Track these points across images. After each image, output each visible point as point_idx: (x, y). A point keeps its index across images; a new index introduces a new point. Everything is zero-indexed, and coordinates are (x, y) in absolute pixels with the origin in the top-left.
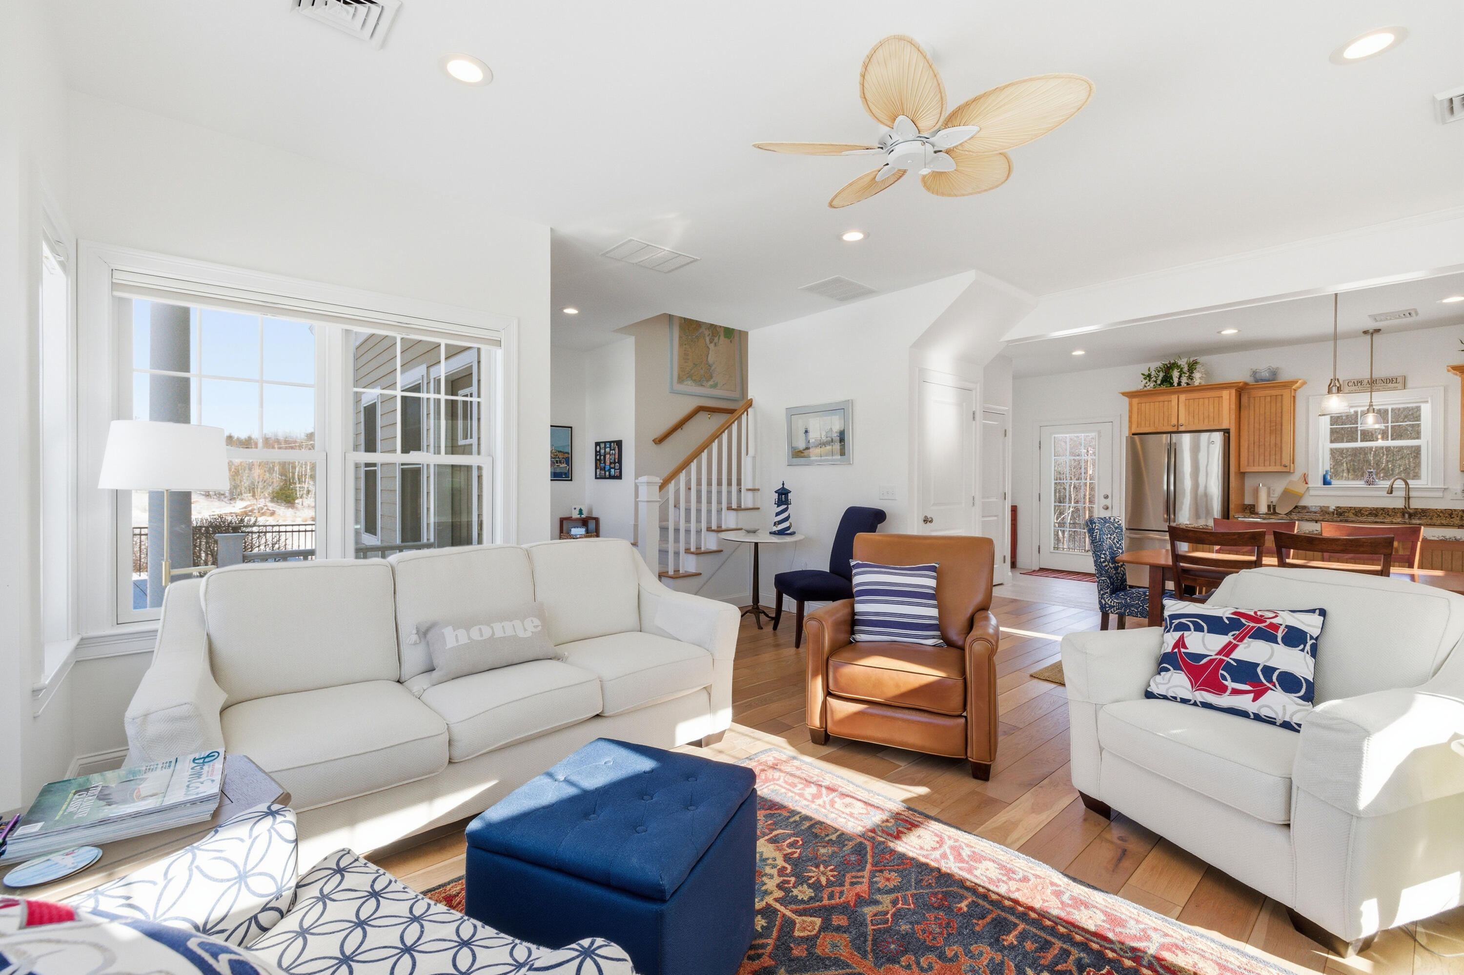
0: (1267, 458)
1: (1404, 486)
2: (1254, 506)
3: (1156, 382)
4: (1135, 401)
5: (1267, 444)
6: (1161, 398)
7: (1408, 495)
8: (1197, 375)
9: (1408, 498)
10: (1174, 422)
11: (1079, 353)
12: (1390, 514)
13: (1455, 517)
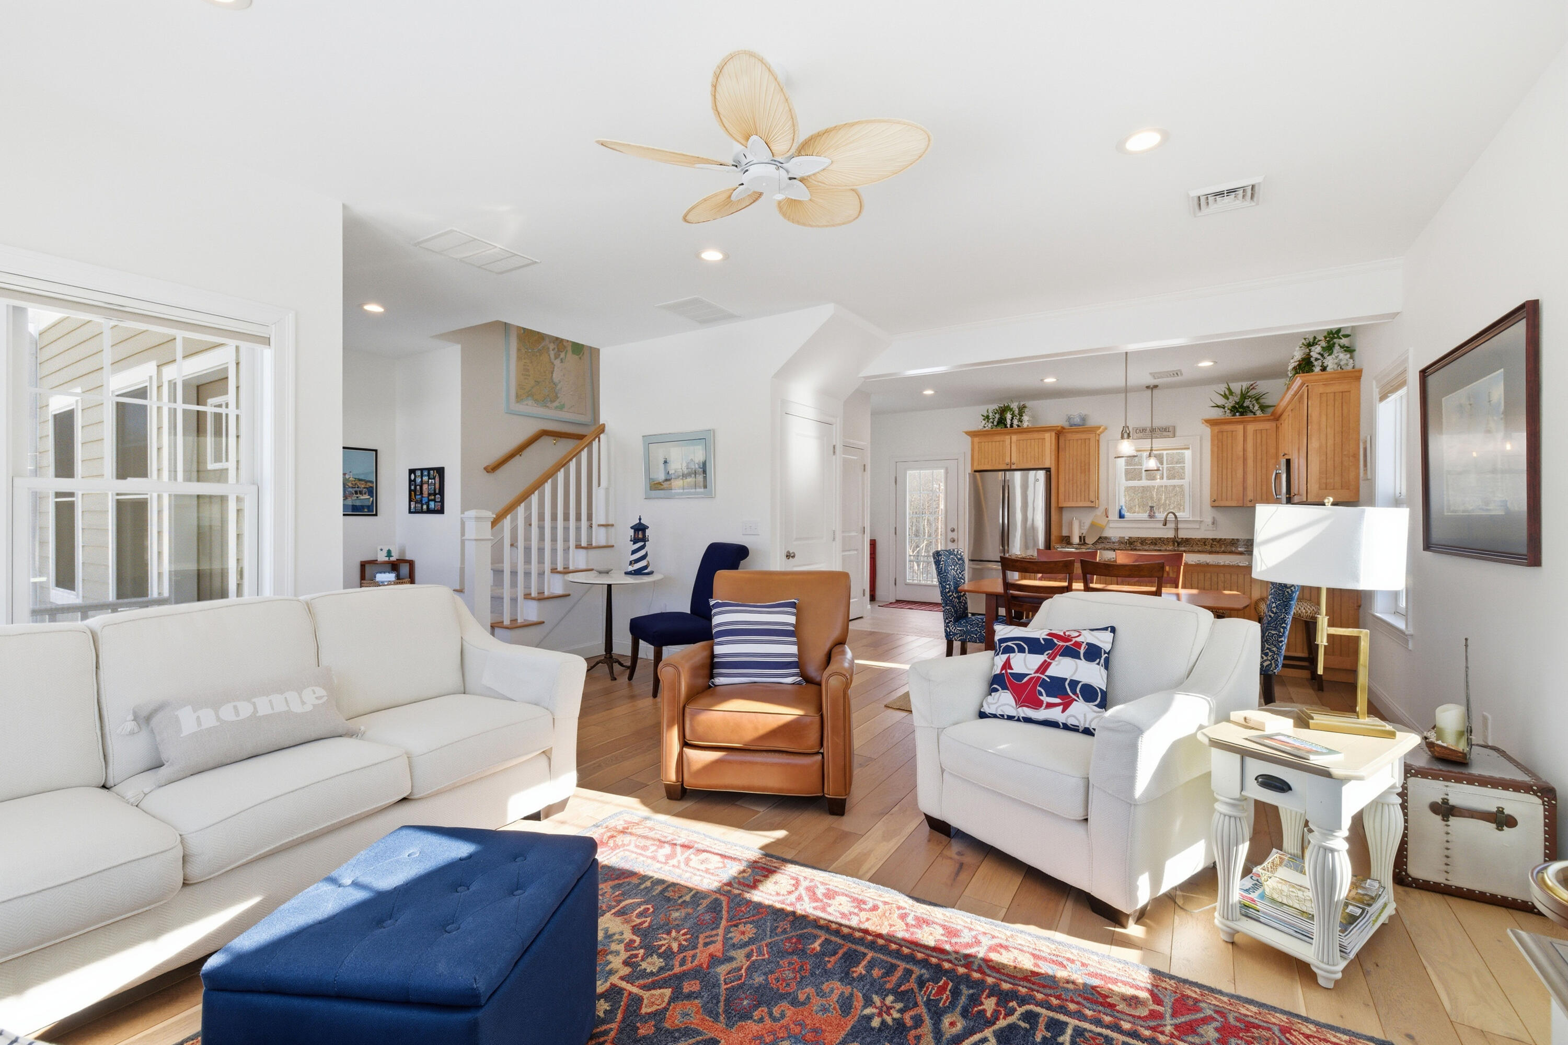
0: (1079, 495)
1: (1174, 519)
2: (1069, 537)
3: (993, 423)
4: (976, 440)
5: (1079, 483)
6: (998, 438)
7: (1177, 526)
8: (1025, 418)
9: (1177, 529)
10: (1008, 460)
11: (929, 392)
12: (1165, 542)
13: (1207, 544)
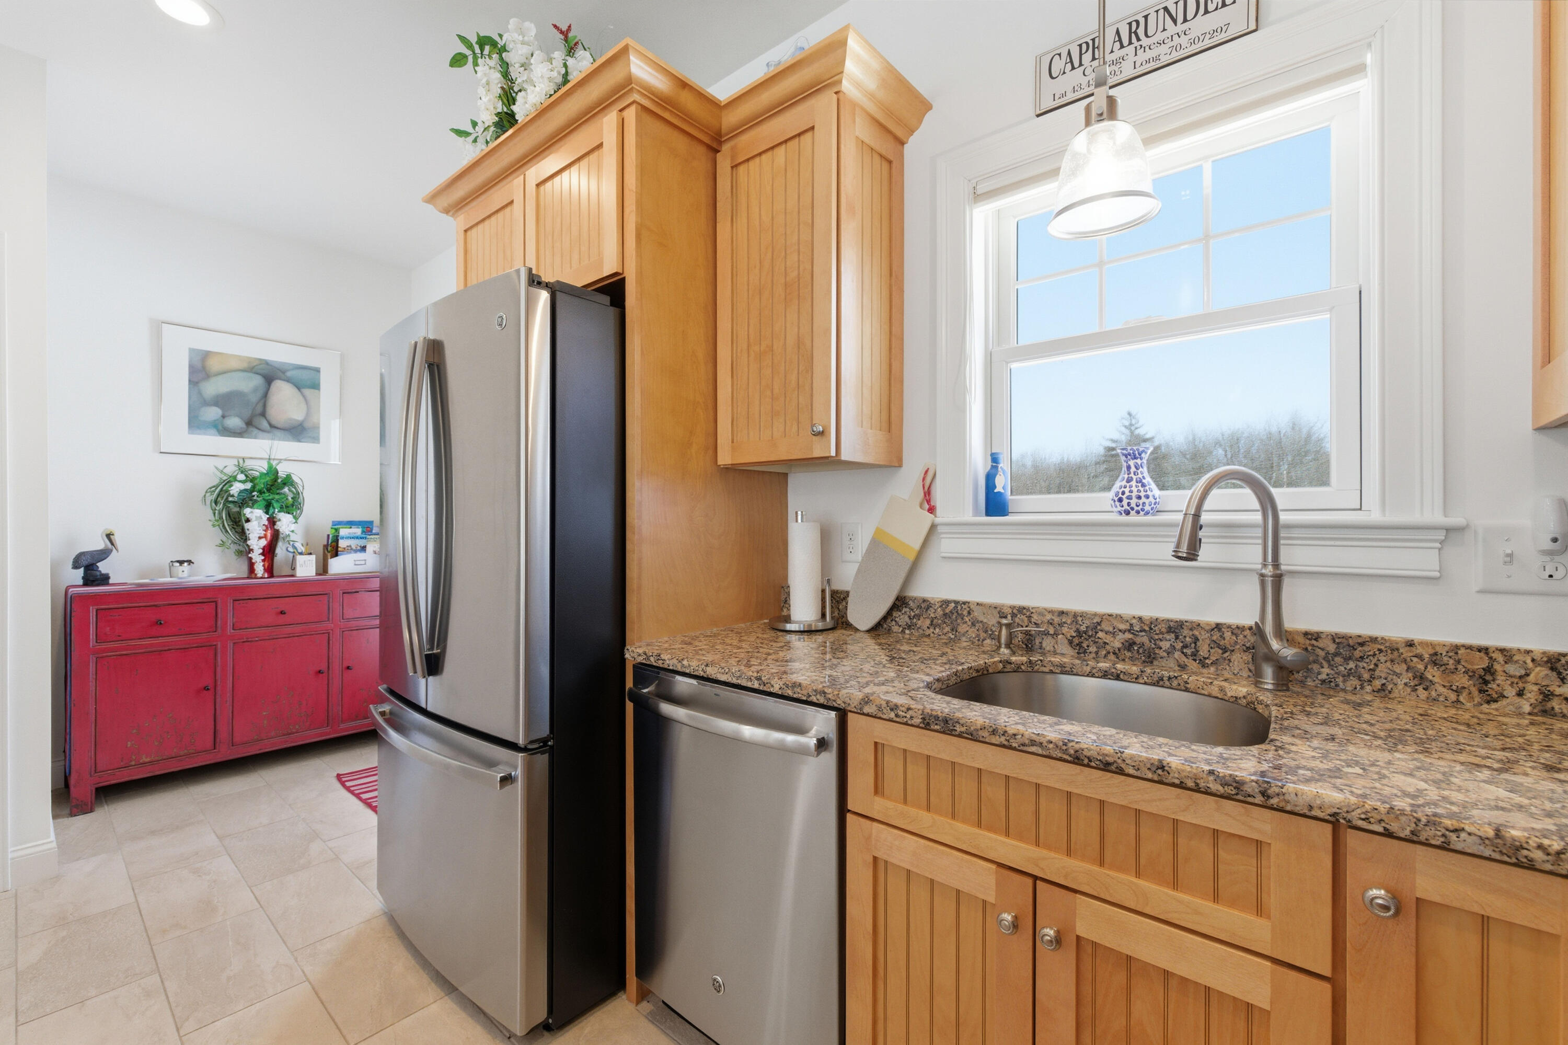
1: (1258, 517)
6: (499, 198)
7: (1276, 565)
9: (1273, 580)
12: (1203, 652)
13: (1510, 692)
